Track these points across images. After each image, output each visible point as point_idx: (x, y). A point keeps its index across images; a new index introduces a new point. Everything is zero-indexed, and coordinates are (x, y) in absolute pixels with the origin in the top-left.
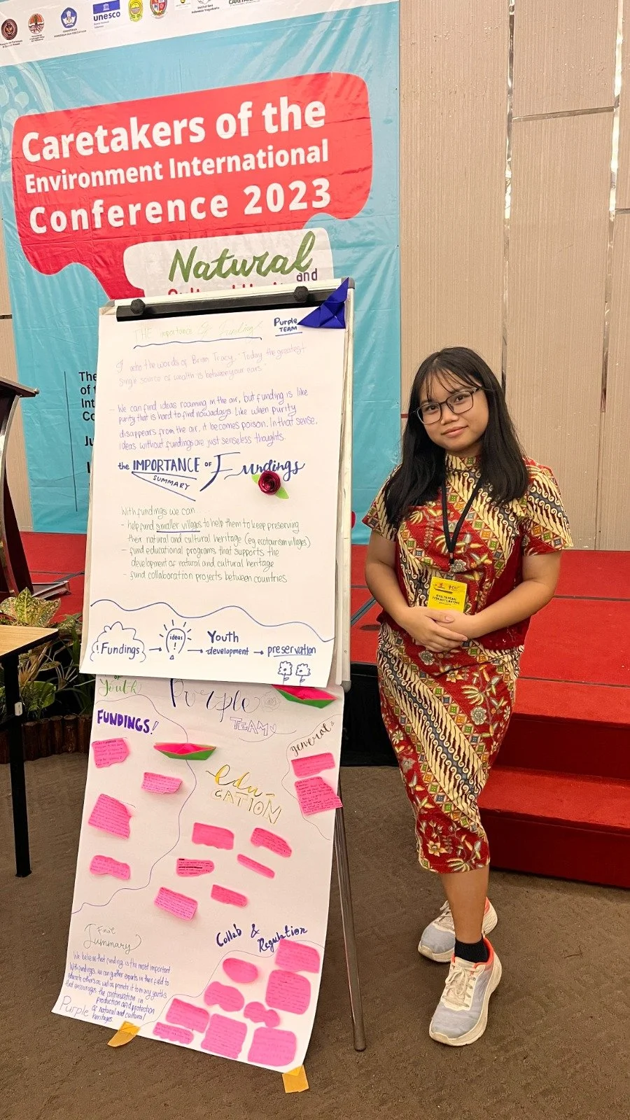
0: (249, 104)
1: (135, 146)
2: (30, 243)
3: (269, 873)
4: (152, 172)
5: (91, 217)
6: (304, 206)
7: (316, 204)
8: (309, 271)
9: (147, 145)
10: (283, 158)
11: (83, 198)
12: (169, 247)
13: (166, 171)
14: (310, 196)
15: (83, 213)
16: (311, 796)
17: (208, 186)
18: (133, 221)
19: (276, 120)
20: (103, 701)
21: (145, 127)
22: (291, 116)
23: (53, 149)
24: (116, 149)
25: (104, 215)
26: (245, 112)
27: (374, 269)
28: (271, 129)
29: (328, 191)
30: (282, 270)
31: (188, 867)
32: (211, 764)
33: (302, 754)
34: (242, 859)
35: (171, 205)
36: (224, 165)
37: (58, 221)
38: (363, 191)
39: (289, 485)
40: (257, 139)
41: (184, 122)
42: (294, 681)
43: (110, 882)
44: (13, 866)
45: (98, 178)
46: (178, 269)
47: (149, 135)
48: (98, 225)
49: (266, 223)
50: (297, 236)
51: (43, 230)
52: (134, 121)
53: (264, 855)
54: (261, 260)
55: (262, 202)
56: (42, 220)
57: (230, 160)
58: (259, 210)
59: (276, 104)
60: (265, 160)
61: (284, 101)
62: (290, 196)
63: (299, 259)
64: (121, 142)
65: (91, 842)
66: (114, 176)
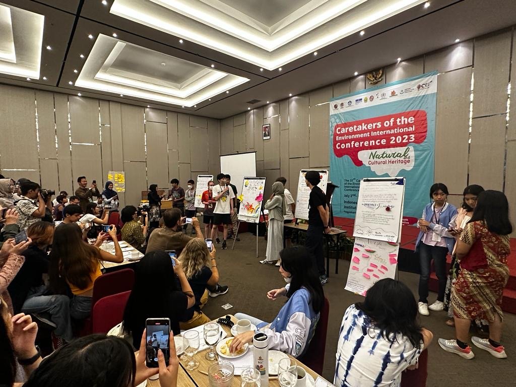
0: (393, 119)
1: (363, 129)
2: (335, 150)
3: (384, 273)
4: (366, 135)
5: (351, 145)
6: (407, 141)
7: (410, 141)
8: (408, 157)
9: (366, 129)
10: (402, 130)
11: (349, 141)
12: (370, 151)
13: (370, 134)
14: (409, 139)
15: (349, 144)
16: (392, 261)
17: (381, 138)
18: (361, 146)
19: (400, 122)
20: (356, 241)
21: (366, 125)
22: (404, 121)
23: (344, 131)
24: (358, 130)
25: (354, 145)
26: (392, 120)
27: (426, 156)
28: (398, 123)
29: (414, 138)
30: (400, 156)
31: (369, 270)
32: (375, 254)
33: (391, 254)
34: (379, 270)
35: (371, 142)
36: (386, 133)
37: (343, 146)
38: (424, 137)
39: (392, 209)
40: (395, 126)
41: (376, 124)
42: (390, 241)
43: (355, 271)
44: (335, 272)
45: (354, 136)
46: (372, 156)
47: (367, 127)
48: (352, 146)
49: (396, 145)
50: (405, 148)
51: (339, 148)
52: (363, 124)
53: (383, 270)
54: (394, 154)
55: (395, 140)
56: (339, 146)
57: (387, 131)
58: (394, 142)
59: (401, 118)
60: (397, 131)
61: (403, 117)
62: (403, 139)
63: (405, 154)
64: (360, 128)
65: (352, 264)
66: (357, 136)
